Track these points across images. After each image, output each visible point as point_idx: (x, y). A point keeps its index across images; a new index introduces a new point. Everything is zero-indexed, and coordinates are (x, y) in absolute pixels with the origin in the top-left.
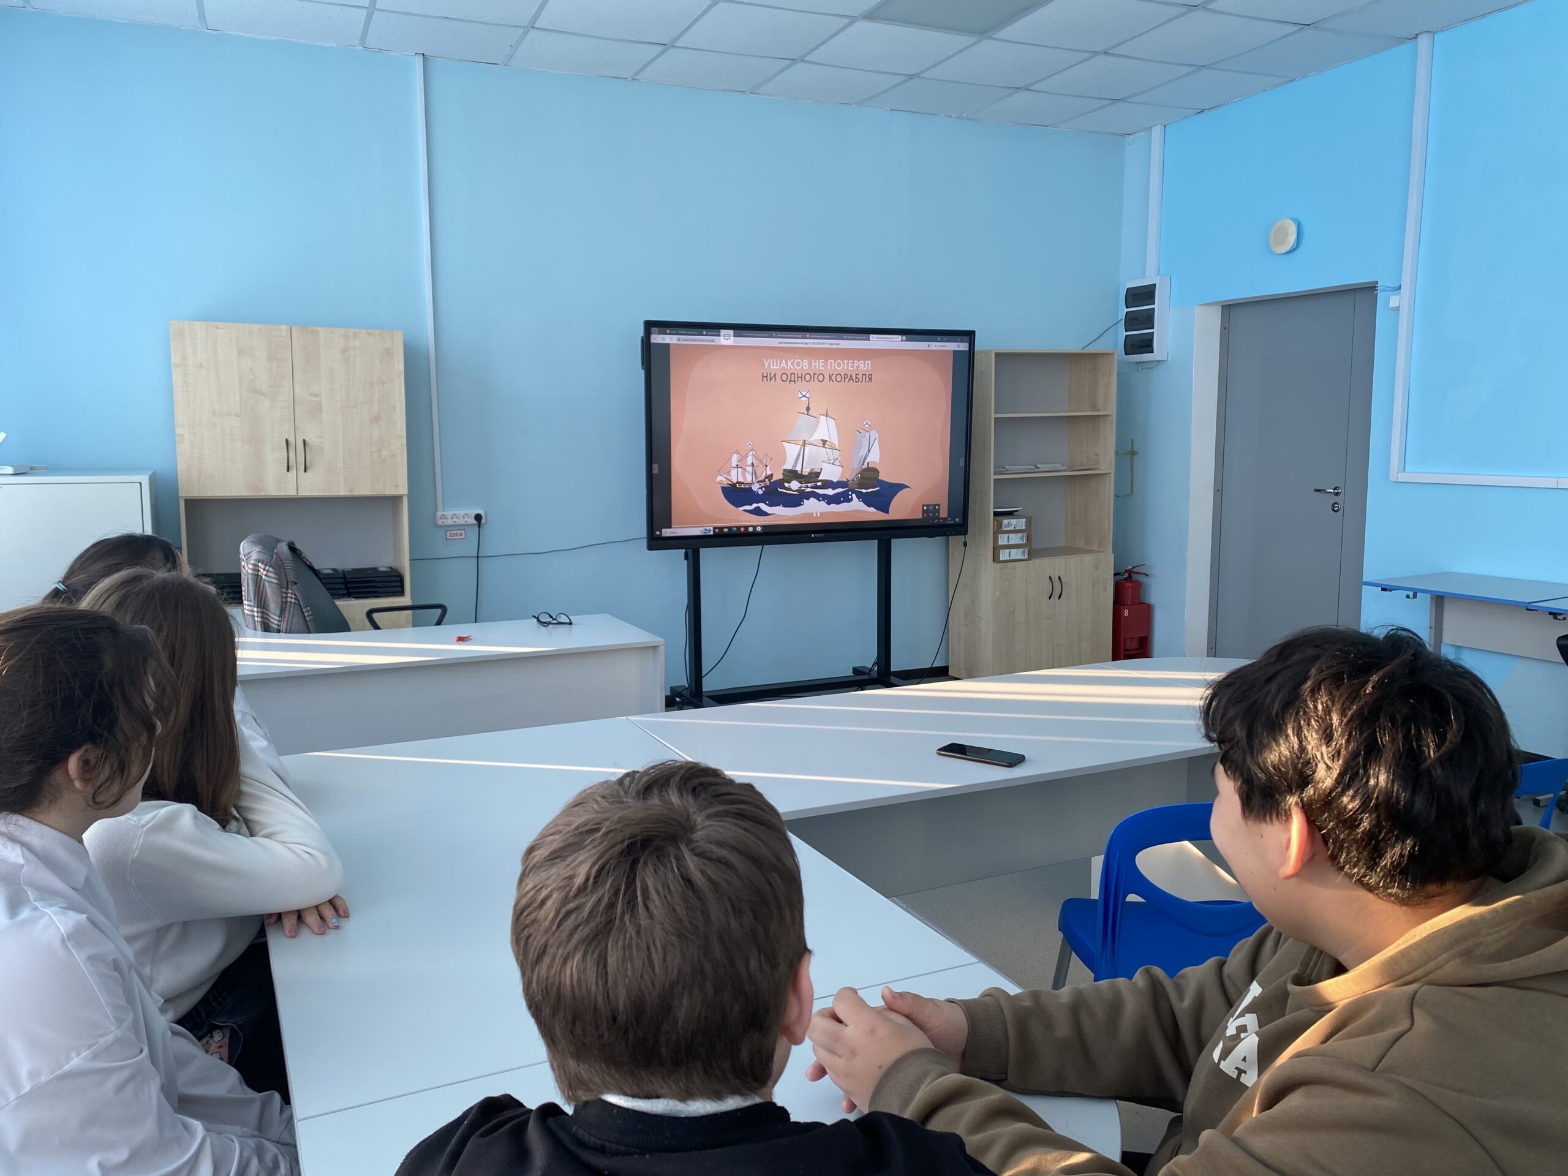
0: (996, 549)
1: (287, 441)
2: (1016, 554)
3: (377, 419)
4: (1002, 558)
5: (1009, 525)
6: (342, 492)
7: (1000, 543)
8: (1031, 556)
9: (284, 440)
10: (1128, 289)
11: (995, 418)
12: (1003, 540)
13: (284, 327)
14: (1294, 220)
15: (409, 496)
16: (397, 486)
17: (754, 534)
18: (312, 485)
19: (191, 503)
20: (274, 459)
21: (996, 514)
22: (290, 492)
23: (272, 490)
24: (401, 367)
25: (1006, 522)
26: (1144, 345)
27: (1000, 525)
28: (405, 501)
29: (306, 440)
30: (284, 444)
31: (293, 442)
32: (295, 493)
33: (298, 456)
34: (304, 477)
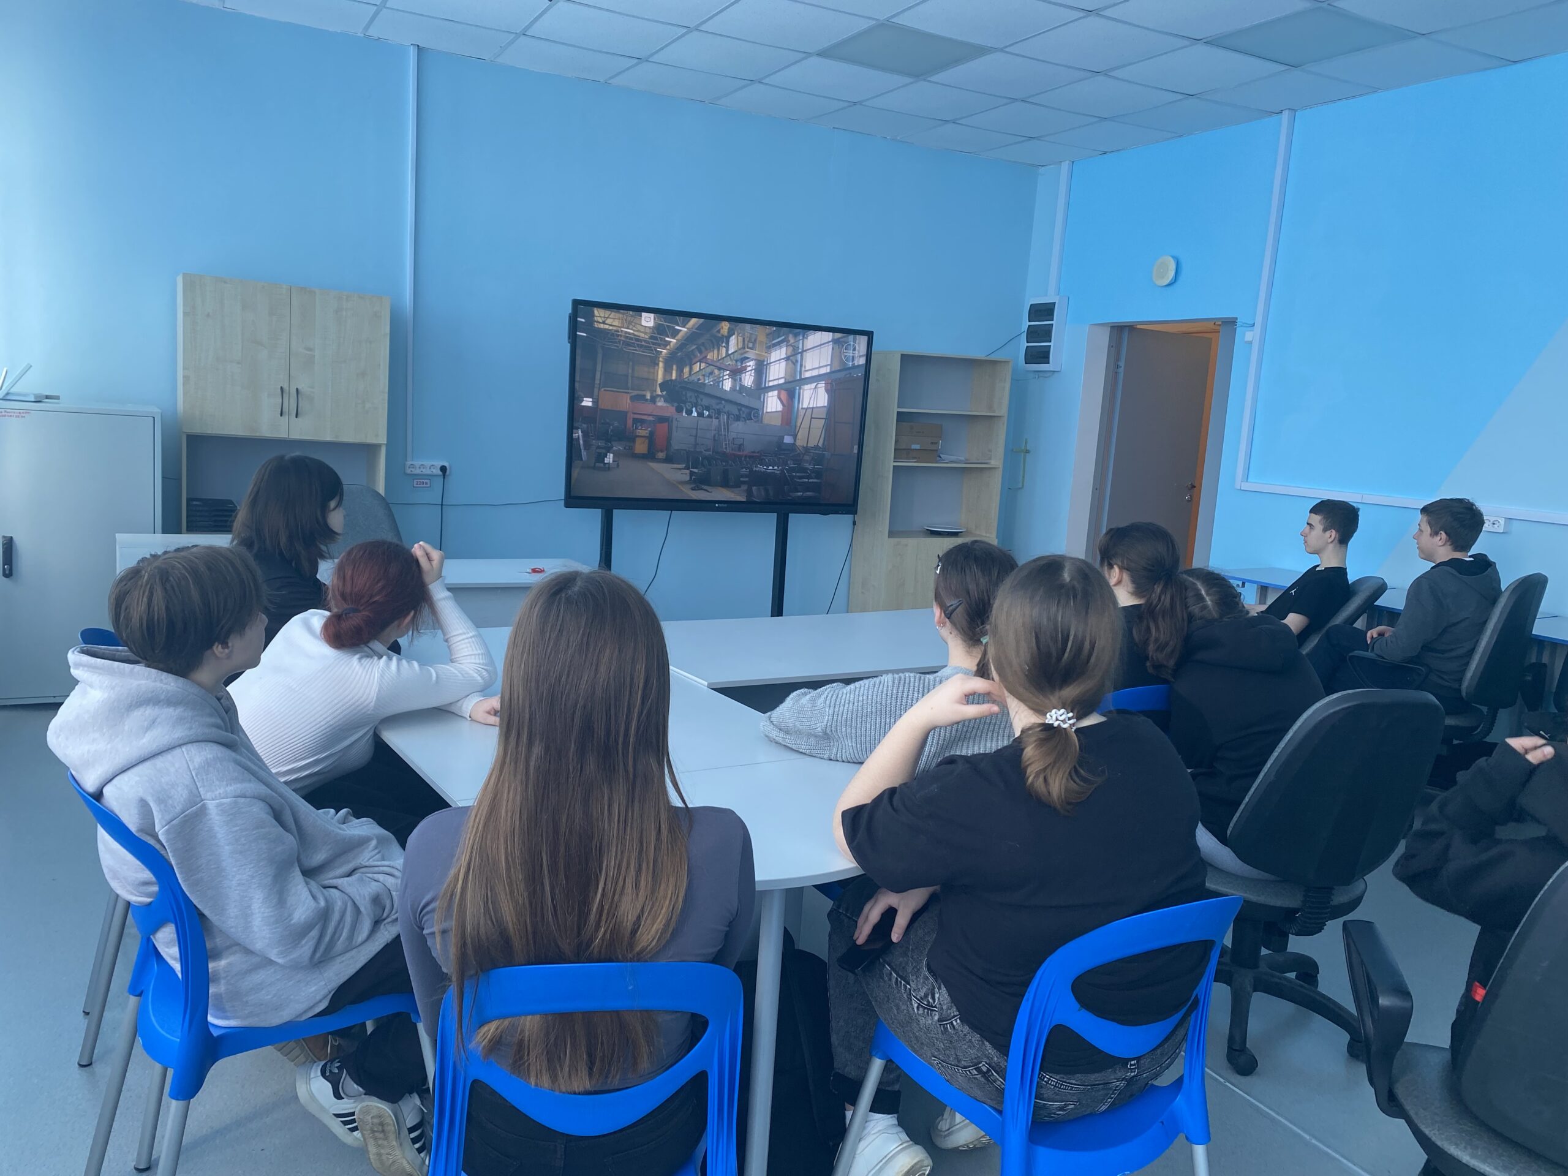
1: (282, 388)
3: (363, 375)
6: (328, 439)
9: (280, 387)
10: (1031, 305)
11: (897, 413)
13: (285, 286)
14: (1173, 257)
15: (387, 445)
16: (378, 436)
18: (302, 430)
19: (192, 438)
20: (269, 405)
22: (283, 435)
23: (266, 432)
24: (386, 328)
26: (1042, 356)
28: (383, 450)
29: (299, 388)
30: (279, 391)
31: (286, 387)
32: (287, 437)
33: (293, 402)
34: (298, 424)
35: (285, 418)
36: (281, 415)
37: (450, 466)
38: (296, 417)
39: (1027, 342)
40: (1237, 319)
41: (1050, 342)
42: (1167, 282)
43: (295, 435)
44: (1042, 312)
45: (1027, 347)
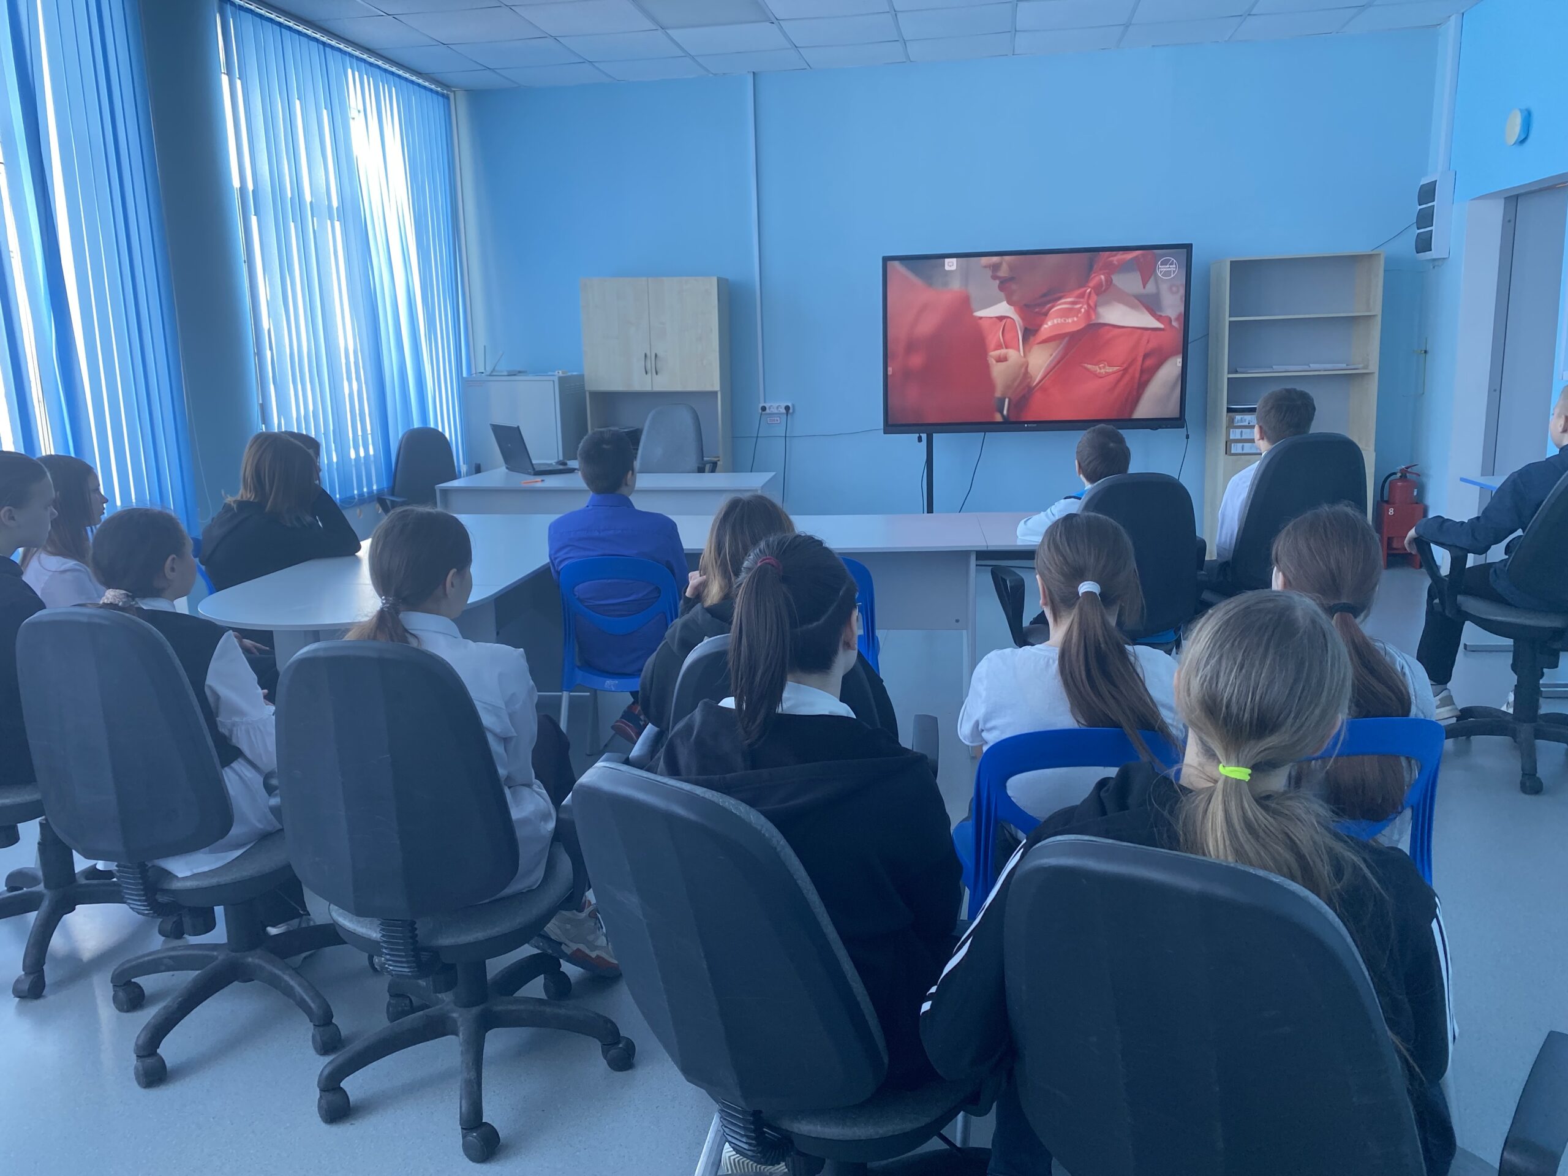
0: (1229, 443)
3: (700, 339)
4: (1233, 451)
5: (1243, 421)
6: (679, 388)
7: (1232, 437)
9: (644, 353)
10: (1421, 186)
11: (1230, 322)
12: (1235, 434)
14: (1523, 110)
15: (722, 392)
16: (714, 384)
18: (662, 383)
19: (592, 395)
20: (639, 366)
21: (1229, 410)
22: (648, 388)
23: (637, 387)
24: (715, 301)
26: (1425, 243)
27: (1233, 420)
28: (720, 395)
29: (657, 353)
30: (644, 356)
31: (648, 354)
32: (650, 389)
33: (653, 363)
34: (658, 379)
35: (649, 374)
36: (646, 373)
37: (793, 406)
38: (657, 374)
39: (1419, 227)
41: (1433, 226)
42: (1514, 141)
43: (657, 389)
44: (1428, 193)
45: (1419, 235)
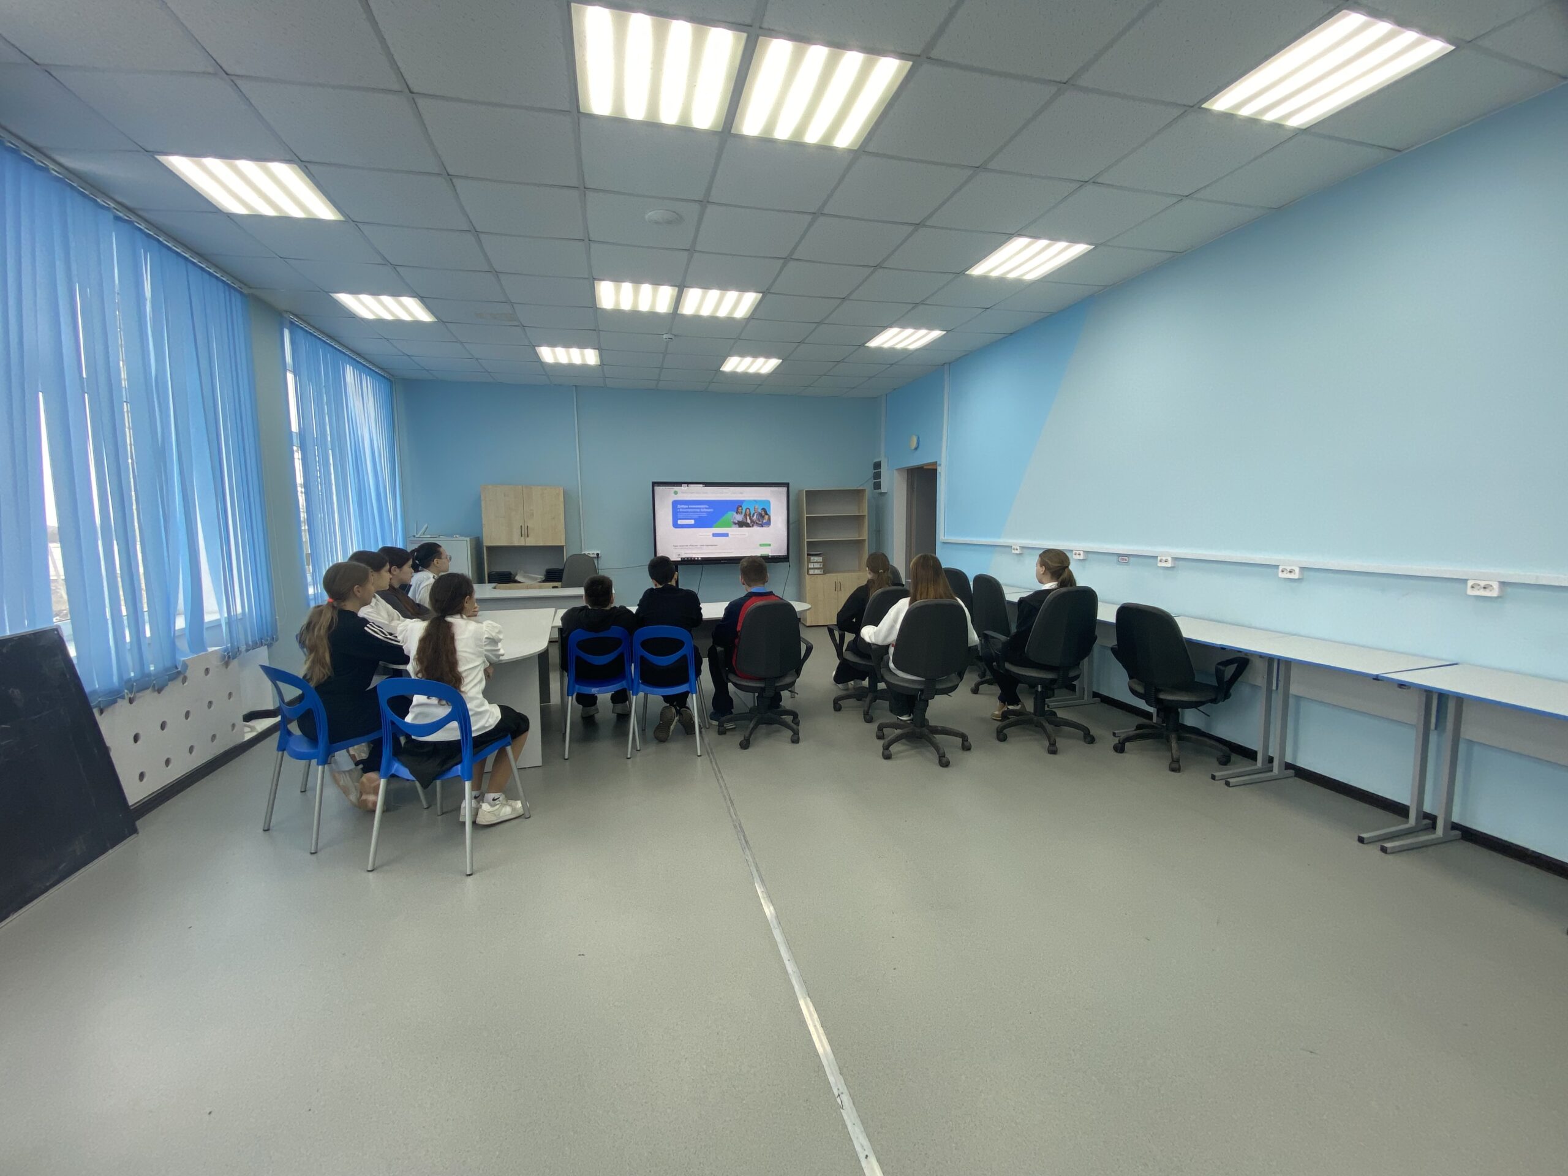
0: (808, 569)
1: (521, 526)
2: (816, 572)
3: (554, 518)
4: (810, 573)
5: (814, 559)
6: (541, 545)
7: (810, 567)
8: (825, 573)
10: (874, 463)
11: (807, 517)
12: (811, 566)
13: (520, 487)
14: (916, 436)
15: (565, 546)
16: (561, 542)
17: (698, 560)
18: (530, 542)
19: (489, 549)
20: (517, 532)
21: (808, 555)
22: (523, 544)
23: (516, 544)
24: (562, 499)
25: (812, 558)
26: (877, 486)
27: (810, 559)
29: (528, 525)
31: (523, 527)
33: (525, 532)
34: (527, 539)
35: (523, 538)
36: (521, 536)
37: (600, 553)
38: (528, 537)
39: (874, 479)
40: (936, 462)
41: (880, 478)
42: (913, 448)
43: (528, 544)
44: (878, 465)
45: (875, 482)
